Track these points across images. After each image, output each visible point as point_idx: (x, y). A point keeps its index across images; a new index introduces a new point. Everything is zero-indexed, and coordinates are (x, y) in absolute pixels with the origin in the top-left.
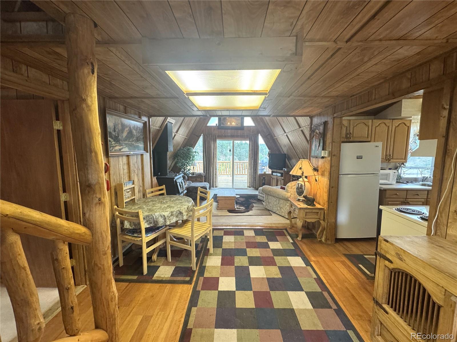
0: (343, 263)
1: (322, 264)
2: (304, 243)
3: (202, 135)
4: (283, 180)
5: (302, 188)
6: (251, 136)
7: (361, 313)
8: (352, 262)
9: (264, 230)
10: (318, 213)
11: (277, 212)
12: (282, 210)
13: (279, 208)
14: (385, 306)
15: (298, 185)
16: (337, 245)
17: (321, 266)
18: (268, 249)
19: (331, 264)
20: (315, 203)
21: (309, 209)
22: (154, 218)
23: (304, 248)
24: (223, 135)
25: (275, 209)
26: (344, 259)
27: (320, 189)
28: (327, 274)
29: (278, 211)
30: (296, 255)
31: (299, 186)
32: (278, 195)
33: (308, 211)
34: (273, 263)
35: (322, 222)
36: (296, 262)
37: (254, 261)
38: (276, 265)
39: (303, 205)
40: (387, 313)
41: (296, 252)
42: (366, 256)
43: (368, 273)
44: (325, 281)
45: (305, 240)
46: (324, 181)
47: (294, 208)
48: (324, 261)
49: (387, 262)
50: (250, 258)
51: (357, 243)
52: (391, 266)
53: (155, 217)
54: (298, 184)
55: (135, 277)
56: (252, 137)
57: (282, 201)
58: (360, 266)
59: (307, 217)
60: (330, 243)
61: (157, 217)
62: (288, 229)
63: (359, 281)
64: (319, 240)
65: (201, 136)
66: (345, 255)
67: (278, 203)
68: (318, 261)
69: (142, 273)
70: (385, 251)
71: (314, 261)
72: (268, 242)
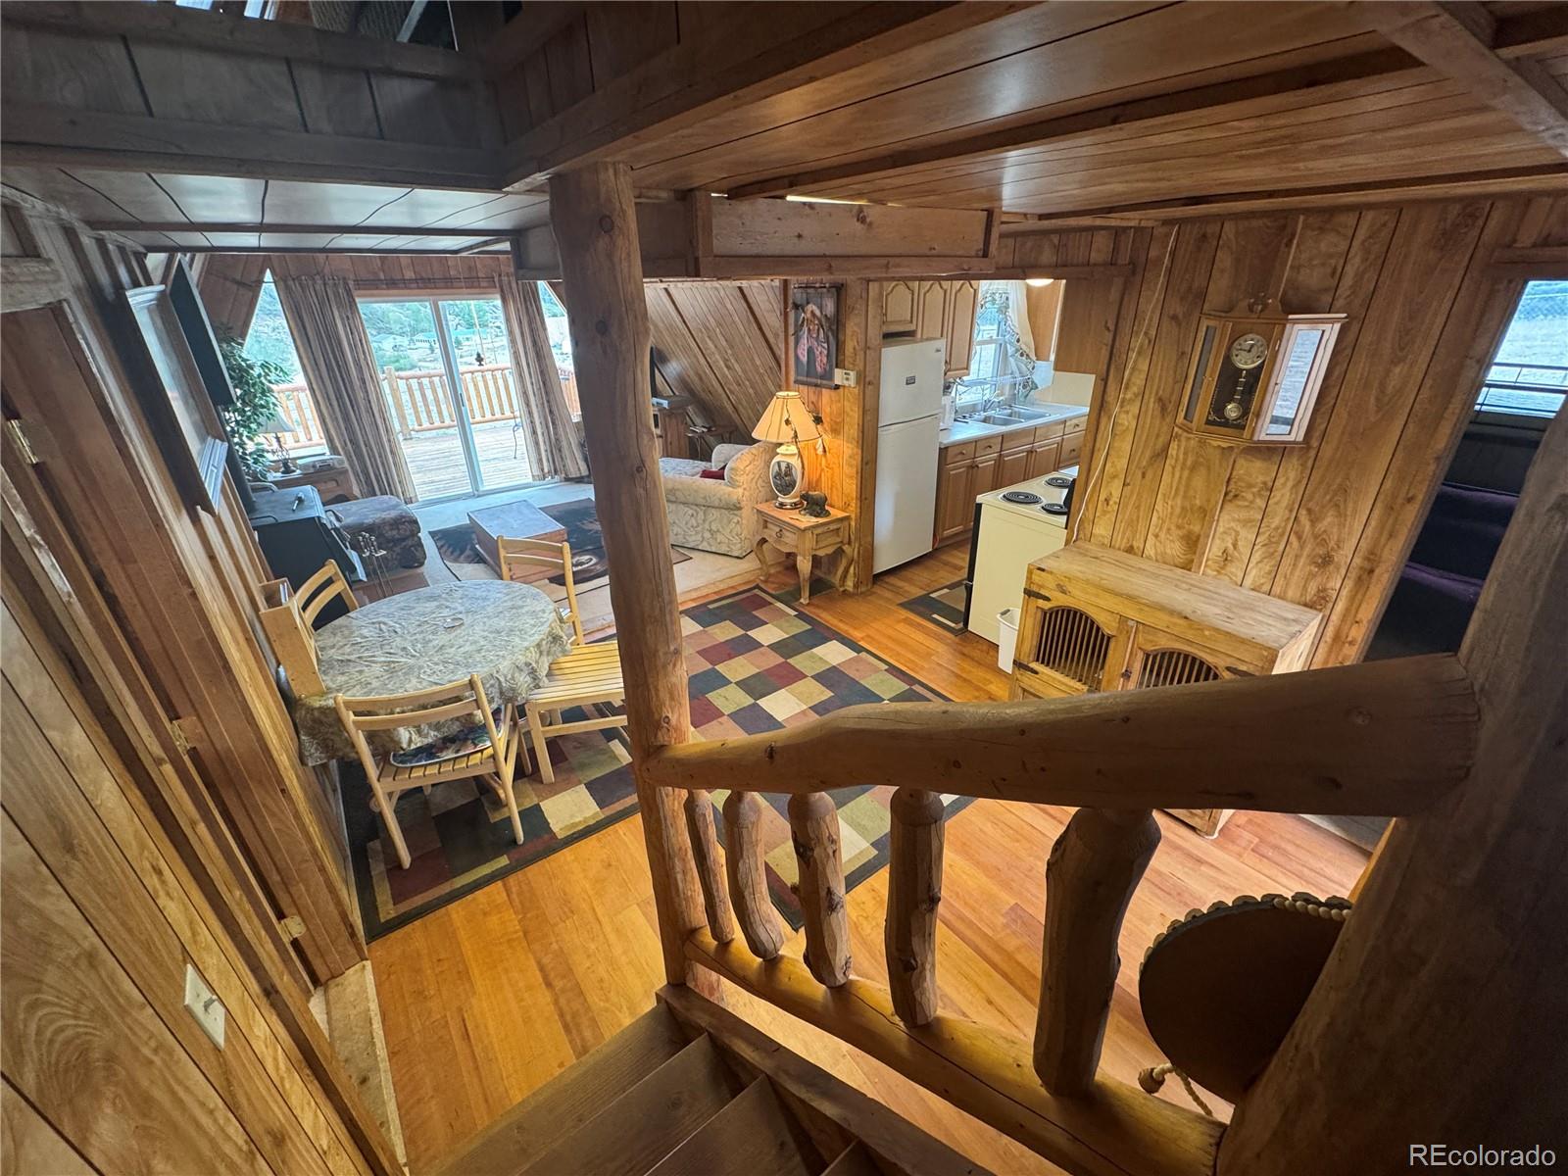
0: (906, 621)
1: (877, 637)
2: (818, 607)
3: (268, 276)
4: (661, 437)
5: (791, 475)
6: (504, 278)
7: (977, 694)
8: (920, 614)
9: (711, 607)
10: (838, 529)
11: (704, 546)
12: (720, 537)
13: (707, 535)
14: (1034, 665)
15: (779, 466)
16: (877, 589)
17: (879, 643)
18: (761, 649)
19: (890, 632)
20: (827, 508)
21: (823, 524)
22: (500, 682)
23: (827, 618)
24: (382, 277)
25: (694, 538)
26: (905, 614)
27: (832, 469)
28: (898, 654)
29: (705, 544)
30: (825, 640)
31: (783, 469)
32: (705, 498)
33: (819, 531)
34: (798, 676)
35: (845, 547)
36: (833, 653)
37: (758, 686)
38: (806, 676)
39: (807, 521)
40: (1036, 673)
41: (820, 634)
42: (933, 595)
43: (953, 625)
44: (904, 669)
45: (815, 601)
46: (845, 449)
47: (778, 529)
48: (877, 630)
49: (1041, 603)
50: (743, 684)
51: (907, 573)
52: (1047, 605)
53: (502, 679)
54: (779, 463)
55: (503, 861)
56: (510, 283)
57: (714, 514)
58: (935, 616)
59: (821, 545)
60: (863, 589)
61: (509, 676)
62: (762, 586)
63: (947, 644)
64: (842, 589)
65: (260, 282)
66: (902, 605)
67: (704, 521)
68: (868, 636)
69: (514, 841)
70: (1038, 585)
71: (862, 638)
72: (749, 633)
